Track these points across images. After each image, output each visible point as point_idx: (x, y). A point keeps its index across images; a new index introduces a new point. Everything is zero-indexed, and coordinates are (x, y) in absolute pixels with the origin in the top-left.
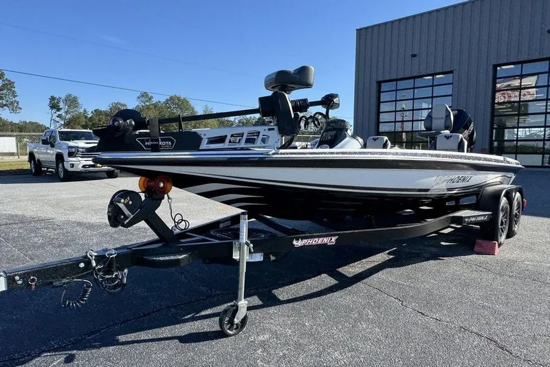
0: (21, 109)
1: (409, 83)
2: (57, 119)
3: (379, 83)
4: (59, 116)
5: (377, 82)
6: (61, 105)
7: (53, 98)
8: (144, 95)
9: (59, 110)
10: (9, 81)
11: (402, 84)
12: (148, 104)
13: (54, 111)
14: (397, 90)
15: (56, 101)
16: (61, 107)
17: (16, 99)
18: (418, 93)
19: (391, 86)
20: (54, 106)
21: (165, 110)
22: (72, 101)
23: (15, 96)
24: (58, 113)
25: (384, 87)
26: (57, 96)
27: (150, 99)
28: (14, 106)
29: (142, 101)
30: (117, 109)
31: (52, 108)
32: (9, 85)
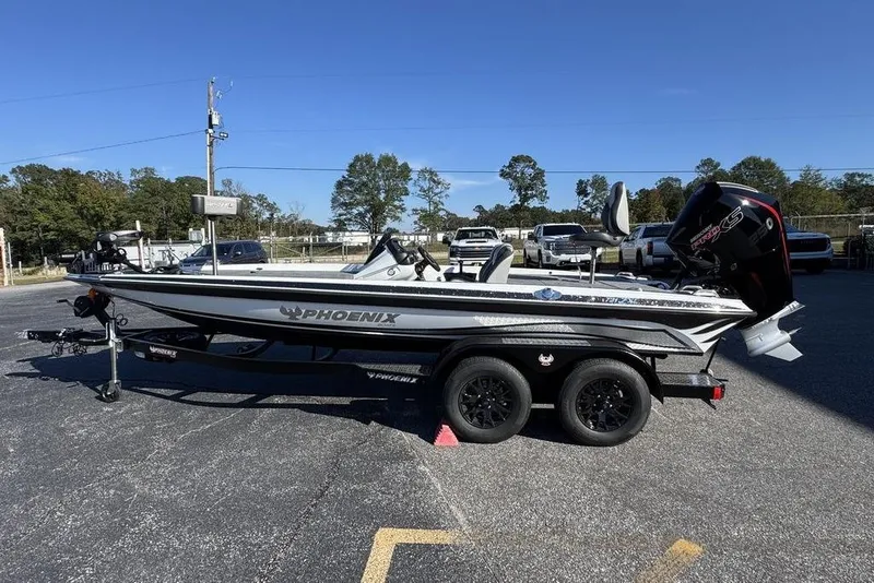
6: (589, 189)
7: (581, 183)
8: (707, 163)
9: (586, 195)
10: (540, 170)
12: (711, 174)
13: (581, 197)
15: (584, 185)
16: (588, 192)
17: (545, 188)
20: (582, 192)
22: (599, 183)
23: (544, 186)
24: (586, 199)
26: (585, 179)
27: (715, 167)
28: (543, 196)
29: (703, 172)
30: (667, 187)
31: (579, 194)
32: (539, 174)
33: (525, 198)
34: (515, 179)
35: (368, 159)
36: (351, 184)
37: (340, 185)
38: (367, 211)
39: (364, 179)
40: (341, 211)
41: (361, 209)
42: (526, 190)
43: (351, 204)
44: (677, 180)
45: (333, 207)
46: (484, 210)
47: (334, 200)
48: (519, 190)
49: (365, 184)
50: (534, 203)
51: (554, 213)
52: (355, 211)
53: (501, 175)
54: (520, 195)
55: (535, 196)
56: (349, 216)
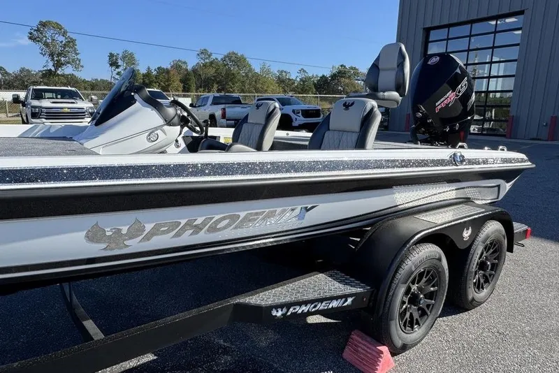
0: (82, 67)
1: (465, 30)
2: (117, 77)
3: (427, 31)
4: (118, 74)
5: (424, 29)
6: (120, 62)
7: (111, 55)
8: (204, 52)
9: (118, 67)
10: (71, 39)
11: (455, 31)
12: (207, 61)
13: (113, 68)
14: (448, 39)
15: (114, 58)
16: (119, 64)
17: (79, 57)
18: (476, 43)
19: (442, 33)
20: (114, 64)
21: (221, 67)
22: (129, 58)
23: (77, 54)
24: (118, 70)
25: (434, 35)
26: (115, 53)
27: (210, 56)
28: (77, 64)
29: (202, 59)
30: (177, 66)
31: (111, 65)
32: (71, 43)
33: (58, 65)
34: (46, 45)
42: (58, 57)
44: (185, 63)
46: (6, 73)
48: (52, 55)
50: (68, 70)
51: (84, 81)
53: (30, 38)
54: (53, 59)
55: (68, 63)
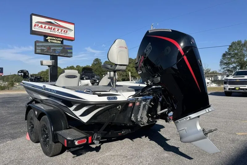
35: (239, 43)
36: (230, 54)
37: (224, 55)
38: (238, 66)
39: (236, 51)
40: (224, 67)
41: (234, 65)
43: (229, 63)
45: (221, 65)
47: (221, 62)
49: (236, 54)
52: (231, 66)
56: (228, 69)
